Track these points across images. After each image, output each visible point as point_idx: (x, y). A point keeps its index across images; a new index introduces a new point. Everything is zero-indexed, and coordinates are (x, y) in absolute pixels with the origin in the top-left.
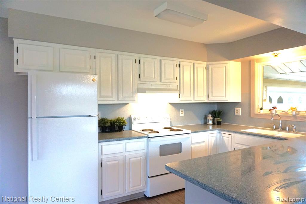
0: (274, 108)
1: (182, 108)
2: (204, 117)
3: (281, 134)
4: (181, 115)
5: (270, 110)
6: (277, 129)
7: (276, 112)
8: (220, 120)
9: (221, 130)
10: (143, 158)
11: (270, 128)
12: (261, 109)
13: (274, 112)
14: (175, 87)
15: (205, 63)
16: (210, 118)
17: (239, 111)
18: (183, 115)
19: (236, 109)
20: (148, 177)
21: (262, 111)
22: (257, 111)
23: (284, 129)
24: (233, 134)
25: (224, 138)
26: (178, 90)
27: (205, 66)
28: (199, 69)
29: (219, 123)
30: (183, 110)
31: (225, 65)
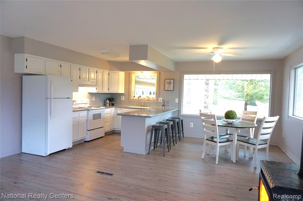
0: (140, 96)
1: (94, 96)
2: (104, 101)
3: (143, 108)
4: (93, 100)
5: (138, 97)
6: (141, 106)
7: (141, 98)
8: (113, 103)
9: (116, 107)
10: (86, 121)
11: (139, 106)
12: (134, 97)
13: (140, 98)
14: (94, 84)
15: (108, 71)
16: (108, 101)
17: (123, 98)
18: (94, 100)
19: (121, 97)
20: (88, 131)
21: (134, 98)
22: (132, 98)
23: (144, 106)
24: (123, 109)
25: (118, 111)
26: (96, 85)
27: (108, 73)
28: (105, 74)
29: (113, 105)
30: (94, 97)
31: (118, 73)
